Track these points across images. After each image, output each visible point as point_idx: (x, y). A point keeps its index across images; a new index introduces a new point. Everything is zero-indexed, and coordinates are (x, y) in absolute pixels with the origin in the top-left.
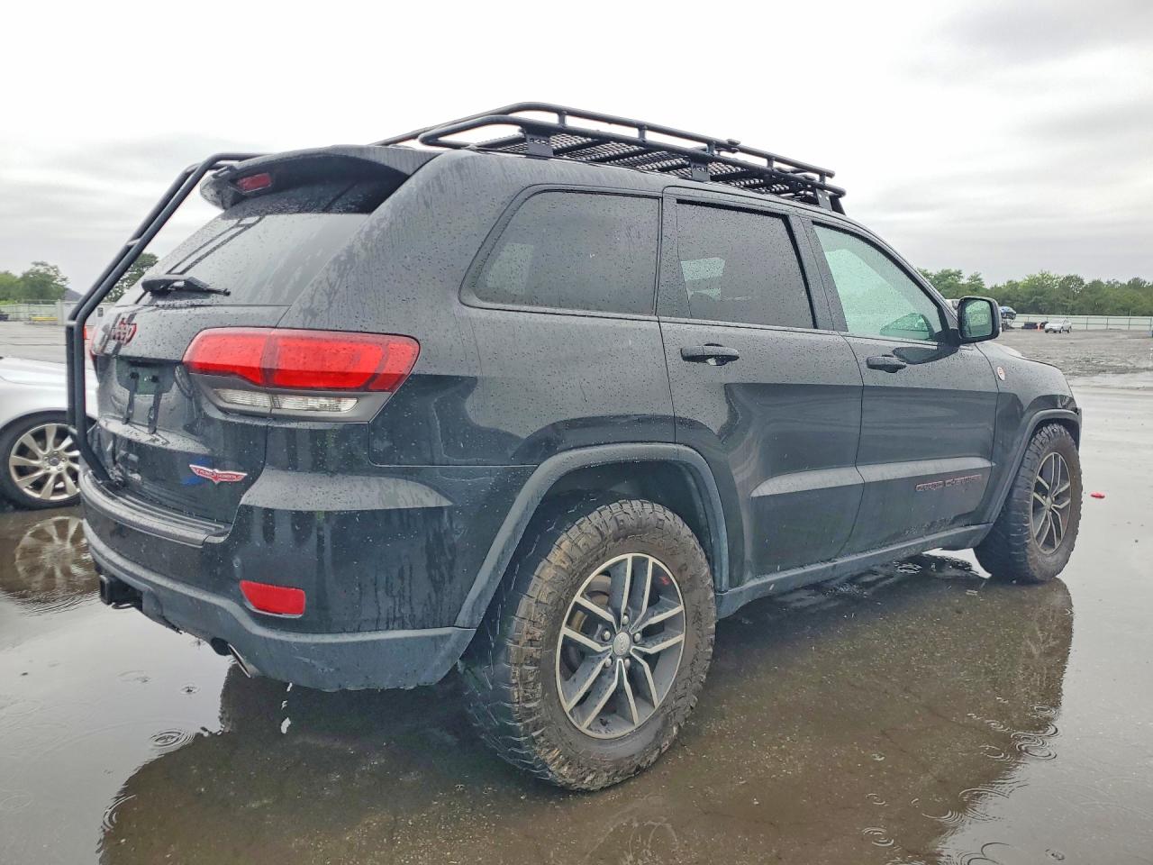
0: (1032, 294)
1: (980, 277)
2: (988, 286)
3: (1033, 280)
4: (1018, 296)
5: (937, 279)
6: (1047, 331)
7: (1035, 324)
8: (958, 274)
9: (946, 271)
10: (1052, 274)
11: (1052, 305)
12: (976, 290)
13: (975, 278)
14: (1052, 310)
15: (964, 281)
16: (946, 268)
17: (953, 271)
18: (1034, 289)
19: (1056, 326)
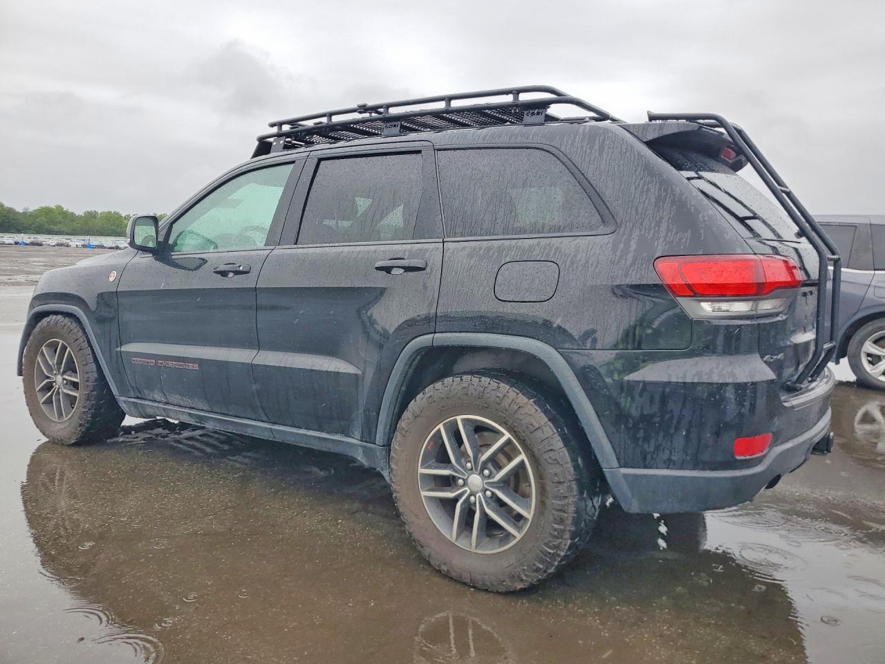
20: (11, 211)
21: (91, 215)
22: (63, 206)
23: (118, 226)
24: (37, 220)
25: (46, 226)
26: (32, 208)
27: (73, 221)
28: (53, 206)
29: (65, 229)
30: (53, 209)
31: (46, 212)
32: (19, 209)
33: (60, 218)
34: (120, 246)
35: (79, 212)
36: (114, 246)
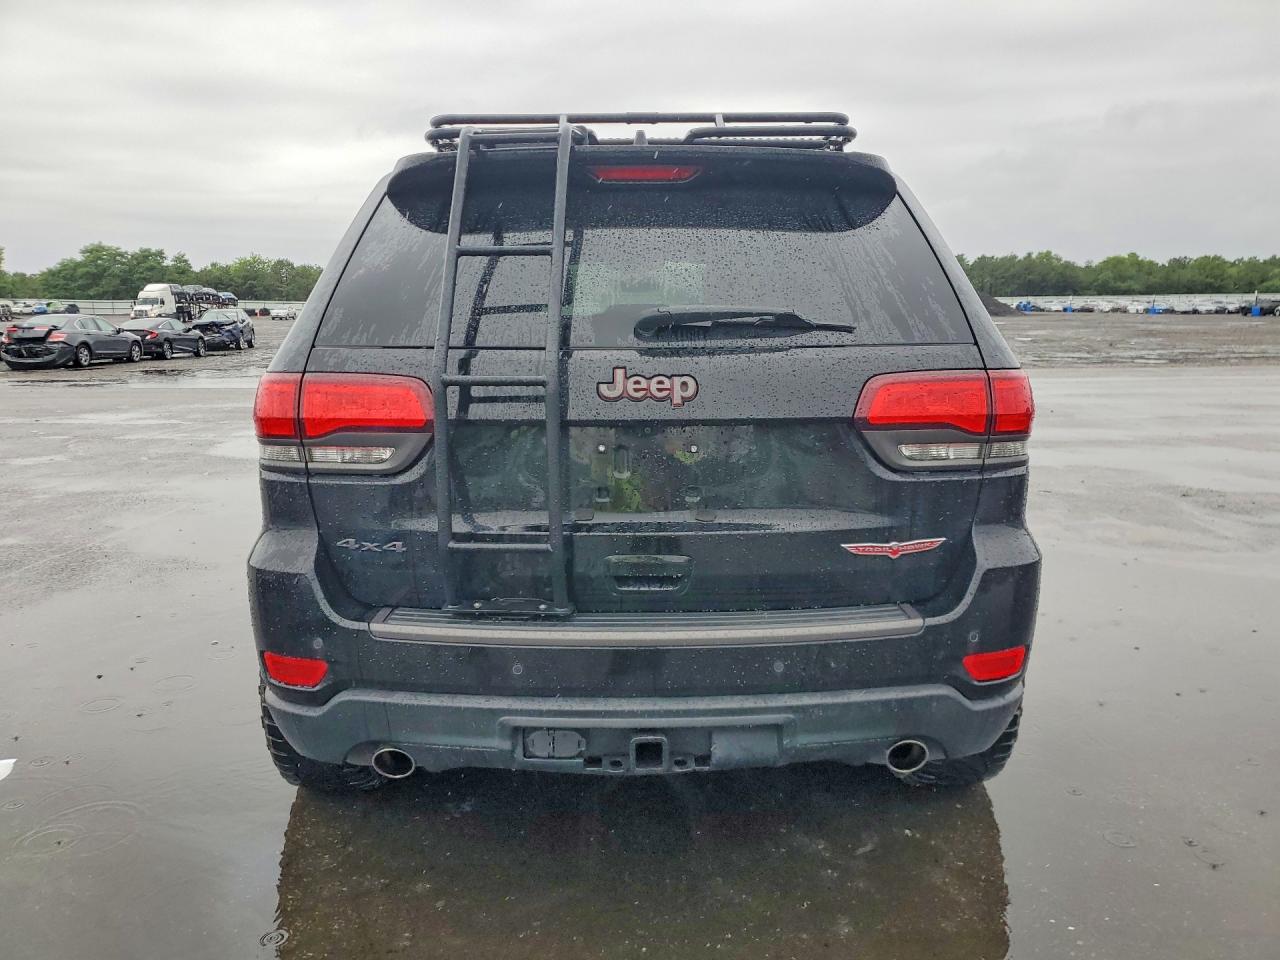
0: (246, 278)
1: (186, 258)
2: (196, 268)
3: (244, 264)
4: (231, 280)
5: (136, 259)
6: (273, 318)
7: (254, 311)
8: (160, 254)
9: (146, 251)
10: (263, 258)
11: (267, 290)
12: (183, 273)
13: (180, 259)
14: (268, 294)
15: (168, 262)
16: (145, 247)
17: (153, 250)
18: (246, 274)
19: (282, 313)
20: (1068, 266)
21: (1178, 264)
22: (1138, 253)
23: (1216, 278)
24: (1100, 277)
25: (1112, 284)
26: (1097, 260)
27: (1150, 274)
28: (1124, 254)
29: (1136, 287)
30: (1124, 259)
31: (1115, 263)
32: (1081, 263)
33: (1133, 271)
34: (1200, 308)
35: (1162, 259)
36: (1190, 309)
